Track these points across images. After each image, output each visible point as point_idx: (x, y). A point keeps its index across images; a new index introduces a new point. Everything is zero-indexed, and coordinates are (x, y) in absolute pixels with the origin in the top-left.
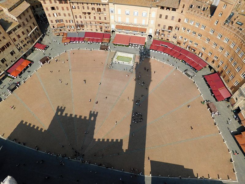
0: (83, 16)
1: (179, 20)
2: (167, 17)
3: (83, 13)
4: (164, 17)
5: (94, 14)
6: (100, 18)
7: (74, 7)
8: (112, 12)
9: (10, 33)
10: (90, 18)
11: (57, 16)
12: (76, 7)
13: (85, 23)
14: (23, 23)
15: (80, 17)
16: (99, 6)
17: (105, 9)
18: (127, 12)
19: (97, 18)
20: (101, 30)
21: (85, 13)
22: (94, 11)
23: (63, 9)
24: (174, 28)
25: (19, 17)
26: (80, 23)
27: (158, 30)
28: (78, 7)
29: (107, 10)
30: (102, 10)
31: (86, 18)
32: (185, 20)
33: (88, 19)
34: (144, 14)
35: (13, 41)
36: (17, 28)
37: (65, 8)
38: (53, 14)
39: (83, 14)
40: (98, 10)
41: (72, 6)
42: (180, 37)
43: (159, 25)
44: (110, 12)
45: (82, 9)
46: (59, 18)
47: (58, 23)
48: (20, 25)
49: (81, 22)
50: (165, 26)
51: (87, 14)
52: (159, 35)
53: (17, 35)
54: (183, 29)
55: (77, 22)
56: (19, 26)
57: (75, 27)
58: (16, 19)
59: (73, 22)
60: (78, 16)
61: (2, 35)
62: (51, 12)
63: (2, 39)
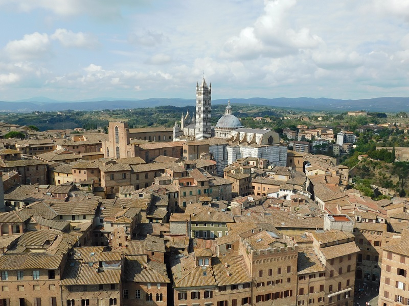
9: (302, 277)
11: (404, 289)
14: (332, 272)
25: (331, 261)
35: (299, 292)
36: (317, 275)
38: (397, 282)
46: (407, 294)
47: (398, 303)
48: (325, 273)
53: (311, 285)
56: (322, 274)
58: (324, 262)
61: (289, 275)
62: (394, 276)
63: (285, 280)
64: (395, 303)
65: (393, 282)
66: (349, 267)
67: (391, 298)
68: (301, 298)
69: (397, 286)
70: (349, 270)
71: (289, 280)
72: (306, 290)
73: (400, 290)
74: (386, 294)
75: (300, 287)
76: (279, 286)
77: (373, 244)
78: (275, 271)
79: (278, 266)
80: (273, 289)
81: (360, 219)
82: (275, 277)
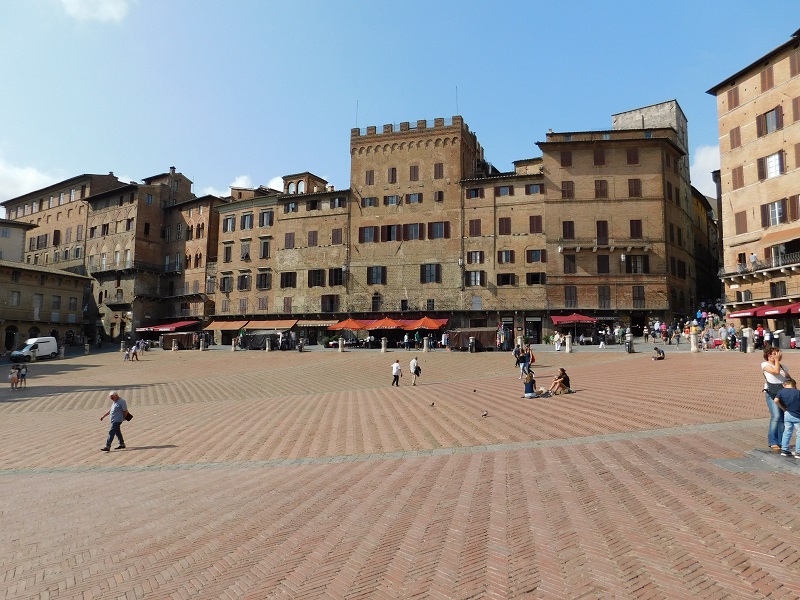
11: (784, 169)
14: (568, 185)
35: (467, 229)
36: (519, 185)
38: (762, 162)
46: (793, 183)
47: (777, 225)
61: (439, 185)
63: (429, 196)
64: (765, 233)
65: (750, 171)
67: (755, 222)
68: (475, 244)
69: (763, 176)
71: (440, 197)
72: (488, 226)
74: (741, 221)
75: (472, 215)
76: (414, 210)
78: (404, 172)
79: (413, 161)
80: (401, 216)
82: (404, 187)
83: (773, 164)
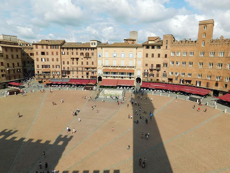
0: (71, 62)
1: (166, 56)
2: (153, 55)
3: (71, 58)
4: (150, 56)
5: (82, 59)
6: (87, 63)
7: (63, 53)
8: (100, 56)
10: (77, 64)
11: (45, 61)
12: (66, 53)
13: (72, 68)
14: (7, 55)
15: (68, 63)
16: (87, 51)
17: (93, 54)
18: (115, 55)
19: (85, 63)
20: (88, 77)
21: (73, 59)
22: (82, 57)
23: (53, 53)
24: (162, 65)
25: (6, 49)
26: (66, 69)
27: (146, 71)
28: (68, 53)
29: (95, 54)
30: (90, 55)
31: (73, 64)
32: (172, 53)
33: (75, 65)
34: (131, 55)
37: (55, 53)
38: (42, 59)
39: (71, 60)
40: (86, 55)
41: (62, 52)
42: (170, 73)
43: (147, 65)
44: (98, 56)
45: (71, 54)
46: (47, 63)
47: (44, 68)
48: (2, 55)
49: (68, 68)
50: (152, 65)
51: (75, 60)
52: (148, 76)
54: (171, 63)
55: (64, 68)
57: (61, 73)
59: (59, 68)
60: (66, 62)
62: (40, 56)
64: (42, 69)
65: (40, 59)
66: (17, 56)
67: (41, 67)
69: (42, 61)
70: (17, 57)
73: (44, 62)
74: (38, 66)
77: (29, 55)
81: (21, 45)
83: (43, 60)
